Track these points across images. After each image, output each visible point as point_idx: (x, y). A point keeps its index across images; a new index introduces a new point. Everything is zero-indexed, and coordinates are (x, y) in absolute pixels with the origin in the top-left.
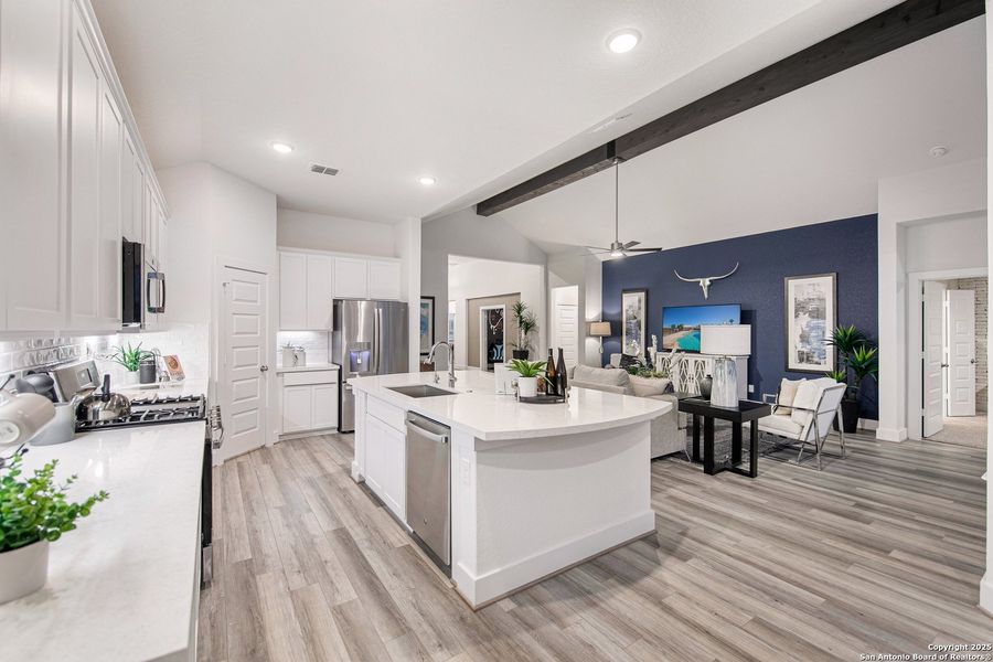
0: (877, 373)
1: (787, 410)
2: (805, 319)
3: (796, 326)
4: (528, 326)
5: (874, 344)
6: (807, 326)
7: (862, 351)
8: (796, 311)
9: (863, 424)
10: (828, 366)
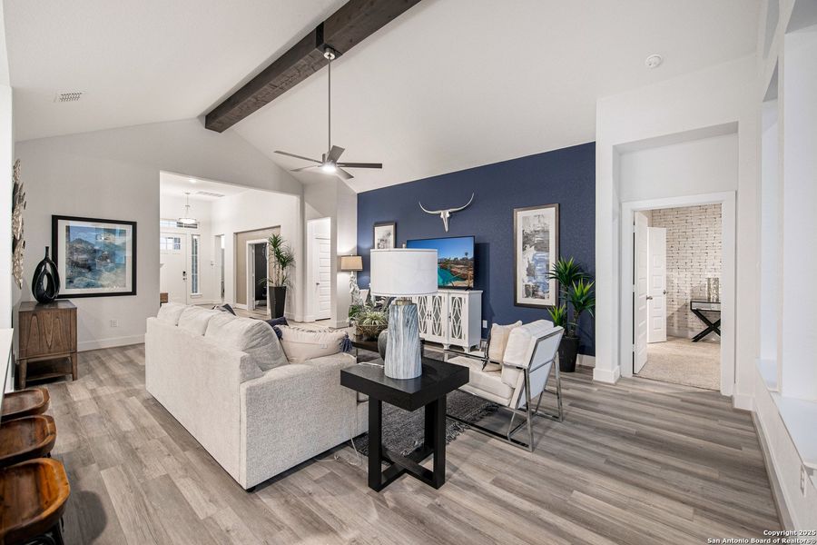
0: (593, 308)
1: (496, 367)
2: (531, 251)
3: (524, 258)
4: (285, 261)
5: (590, 278)
6: (534, 259)
7: (581, 284)
8: (524, 243)
9: (581, 361)
10: (550, 300)
